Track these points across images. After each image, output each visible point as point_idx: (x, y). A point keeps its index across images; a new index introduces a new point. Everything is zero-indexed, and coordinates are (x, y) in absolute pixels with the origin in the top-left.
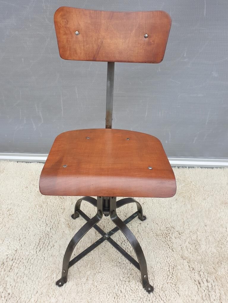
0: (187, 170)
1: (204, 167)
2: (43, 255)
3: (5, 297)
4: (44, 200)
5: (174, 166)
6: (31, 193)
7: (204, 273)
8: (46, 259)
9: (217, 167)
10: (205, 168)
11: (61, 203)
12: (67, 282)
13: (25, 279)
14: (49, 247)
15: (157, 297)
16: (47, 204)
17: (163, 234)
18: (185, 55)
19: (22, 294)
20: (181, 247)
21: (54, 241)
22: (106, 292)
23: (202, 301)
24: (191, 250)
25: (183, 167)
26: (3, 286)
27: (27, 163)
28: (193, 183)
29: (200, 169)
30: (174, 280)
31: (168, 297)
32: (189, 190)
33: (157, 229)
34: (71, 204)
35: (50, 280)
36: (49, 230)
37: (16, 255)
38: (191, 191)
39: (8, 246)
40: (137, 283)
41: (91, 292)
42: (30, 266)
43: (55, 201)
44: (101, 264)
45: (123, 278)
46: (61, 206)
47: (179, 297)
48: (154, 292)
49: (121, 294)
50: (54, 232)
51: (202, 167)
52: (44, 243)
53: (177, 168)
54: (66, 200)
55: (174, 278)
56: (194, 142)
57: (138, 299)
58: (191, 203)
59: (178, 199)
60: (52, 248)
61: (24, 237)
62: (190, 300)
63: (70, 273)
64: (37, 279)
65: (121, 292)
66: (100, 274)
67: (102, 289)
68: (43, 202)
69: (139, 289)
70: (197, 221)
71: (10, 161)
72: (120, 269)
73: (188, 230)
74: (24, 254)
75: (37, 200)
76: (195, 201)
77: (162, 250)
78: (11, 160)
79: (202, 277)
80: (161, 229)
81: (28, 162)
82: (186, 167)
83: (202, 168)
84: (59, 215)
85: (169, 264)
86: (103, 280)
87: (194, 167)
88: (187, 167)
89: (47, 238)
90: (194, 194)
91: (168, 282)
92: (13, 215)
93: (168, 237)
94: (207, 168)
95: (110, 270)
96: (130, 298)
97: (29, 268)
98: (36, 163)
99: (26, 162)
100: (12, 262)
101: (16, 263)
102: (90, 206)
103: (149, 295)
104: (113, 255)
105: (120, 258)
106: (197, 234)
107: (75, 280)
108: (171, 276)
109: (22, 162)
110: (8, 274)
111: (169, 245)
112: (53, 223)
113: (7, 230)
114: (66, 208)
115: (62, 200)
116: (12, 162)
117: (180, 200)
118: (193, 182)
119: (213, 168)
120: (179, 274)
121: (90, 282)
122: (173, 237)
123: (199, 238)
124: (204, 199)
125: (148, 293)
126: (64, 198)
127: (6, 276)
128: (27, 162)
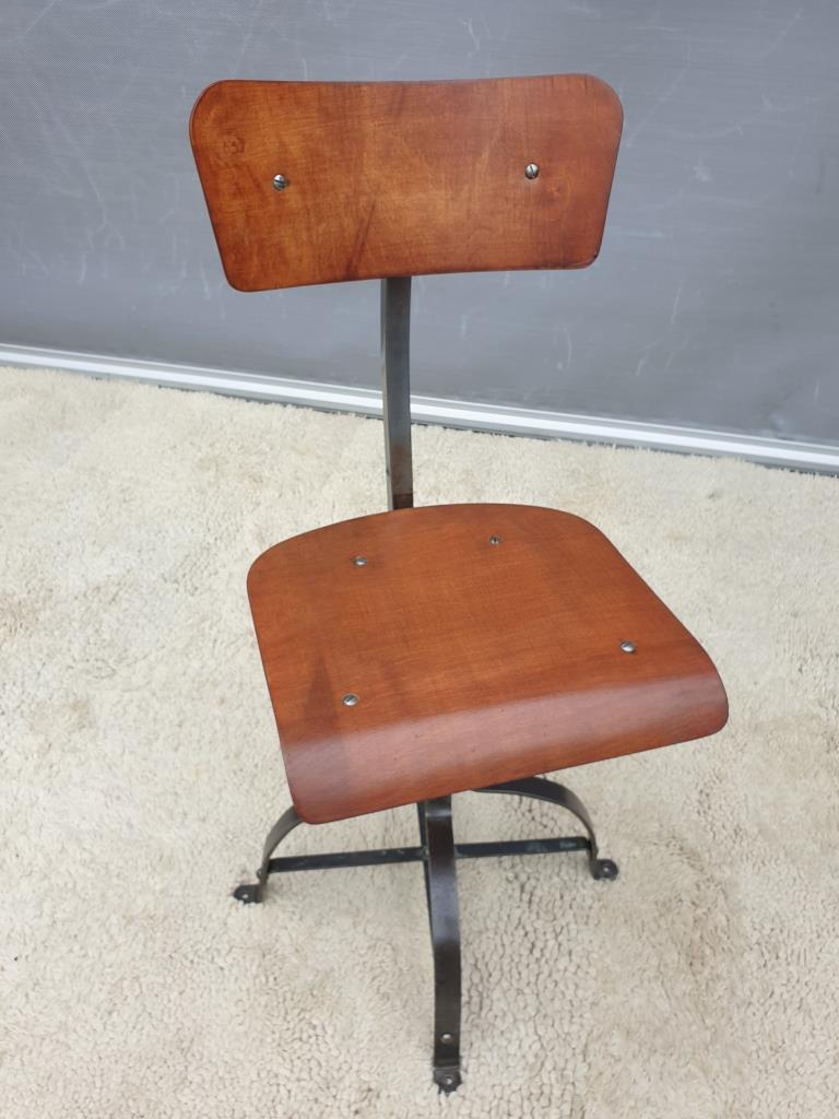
0: (610, 452)
4: (212, 480)
5: (580, 438)
9: (700, 453)
10: (666, 451)
11: (253, 491)
13: (142, 621)
14: (207, 573)
16: (219, 488)
19: (130, 644)
21: (218, 564)
25: (602, 444)
27: (184, 392)
28: (613, 484)
34: (277, 495)
36: (212, 541)
37: (127, 577)
39: (113, 559)
43: (239, 484)
46: (253, 497)
50: (223, 546)
51: (656, 448)
52: (196, 563)
53: (585, 444)
56: (637, 373)
61: (152, 547)
64: (168, 624)
68: (210, 484)
71: (139, 382)
74: (146, 577)
75: (194, 478)
78: (143, 381)
81: (188, 390)
82: (611, 445)
83: (655, 451)
84: (242, 515)
87: (633, 448)
88: (614, 445)
89: (205, 556)
94: (671, 452)
98: (208, 393)
99: (182, 390)
100: (117, 588)
101: (126, 591)
109: (173, 388)
110: (107, 609)
112: (224, 528)
114: (262, 501)
116: (147, 387)
127: (101, 611)
128: (185, 388)
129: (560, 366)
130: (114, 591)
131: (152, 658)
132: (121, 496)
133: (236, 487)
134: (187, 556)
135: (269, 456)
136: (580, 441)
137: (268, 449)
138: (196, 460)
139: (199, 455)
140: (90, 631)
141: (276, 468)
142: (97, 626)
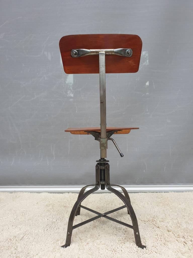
2: (50, 233)
3: (15, 253)
4: (51, 208)
7: (187, 237)
8: (52, 234)
12: (70, 245)
14: (55, 229)
15: (150, 250)
16: (54, 210)
17: (150, 220)
18: (147, 111)
19: (30, 251)
20: (166, 226)
22: (105, 248)
23: (190, 251)
24: (174, 227)
26: (14, 248)
30: (162, 241)
31: (159, 250)
33: (144, 218)
35: (55, 244)
36: (55, 221)
37: (27, 232)
39: (20, 229)
40: (131, 244)
41: (91, 250)
42: (39, 237)
44: (99, 236)
45: (119, 241)
47: (168, 249)
48: (146, 248)
49: (118, 249)
50: (59, 222)
52: (51, 227)
55: (163, 240)
56: (164, 171)
57: (133, 252)
60: (58, 229)
61: (34, 224)
62: (179, 251)
63: (73, 240)
64: (44, 243)
65: (118, 248)
66: (99, 240)
67: (101, 247)
68: (51, 209)
69: (133, 247)
70: (176, 214)
71: (25, 192)
72: (115, 237)
73: (170, 218)
74: (33, 232)
77: (150, 227)
79: (187, 238)
80: (147, 218)
81: (39, 193)
84: (63, 214)
85: (157, 234)
86: (101, 243)
87: (168, 192)
88: (163, 192)
89: (54, 224)
91: (158, 243)
92: (25, 215)
93: (154, 222)
95: (107, 238)
96: (126, 252)
97: (37, 238)
100: (23, 235)
101: (26, 236)
103: (143, 249)
104: (109, 231)
105: (115, 232)
106: (177, 219)
107: (77, 244)
108: (160, 239)
110: (19, 242)
111: (155, 225)
113: (19, 222)
120: (166, 238)
121: (91, 244)
122: (158, 221)
123: (180, 222)
125: (141, 249)
127: (17, 243)
129: (144, 171)
130: (22, 236)
131: (39, 255)
132: (22, 214)
133: (59, 209)
134: (47, 225)
139: (46, 204)
140: (13, 249)
142: (15, 248)
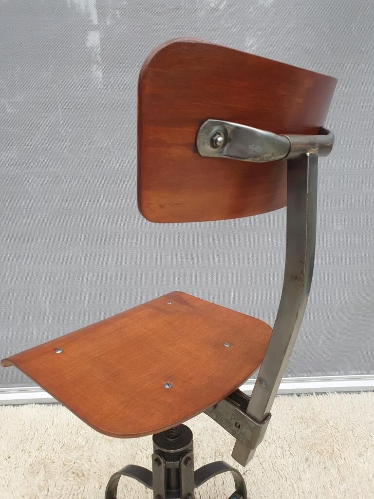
0: (314, 399)
1: (344, 392)
4: (42, 483)
6: (16, 469)
10: (346, 392)
11: (77, 488)
16: (48, 491)
25: (306, 394)
27: (15, 407)
28: (332, 423)
29: (338, 395)
32: (326, 437)
34: (98, 487)
38: (330, 440)
43: (65, 484)
46: (78, 494)
53: (296, 396)
54: (88, 479)
58: (337, 464)
59: (311, 458)
75: (26, 484)
76: (343, 459)
81: (18, 405)
82: (312, 394)
83: (339, 392)
87: (325, 393)
88: (314, 394)
90: (339, 445)
94: (350, 392)
98: (34, 404)
99: (14, 405)
102: (136, 488)
109: (6, 405)
115: (79, 480)
117: (314, 460)
118: (330, 422)
119: (359, 392)
124: (360, 455)
126: (84, 475)
128: (16, 404)
135: (86, 449)
136: (292, 394)
137: (84, 444)
138: (27, 465)
139: (30, 461)
141: (93, 459)
